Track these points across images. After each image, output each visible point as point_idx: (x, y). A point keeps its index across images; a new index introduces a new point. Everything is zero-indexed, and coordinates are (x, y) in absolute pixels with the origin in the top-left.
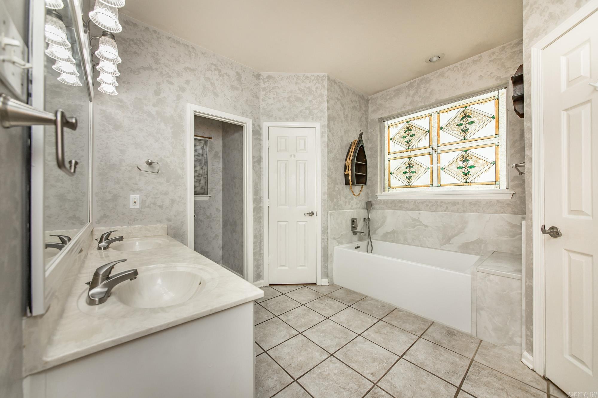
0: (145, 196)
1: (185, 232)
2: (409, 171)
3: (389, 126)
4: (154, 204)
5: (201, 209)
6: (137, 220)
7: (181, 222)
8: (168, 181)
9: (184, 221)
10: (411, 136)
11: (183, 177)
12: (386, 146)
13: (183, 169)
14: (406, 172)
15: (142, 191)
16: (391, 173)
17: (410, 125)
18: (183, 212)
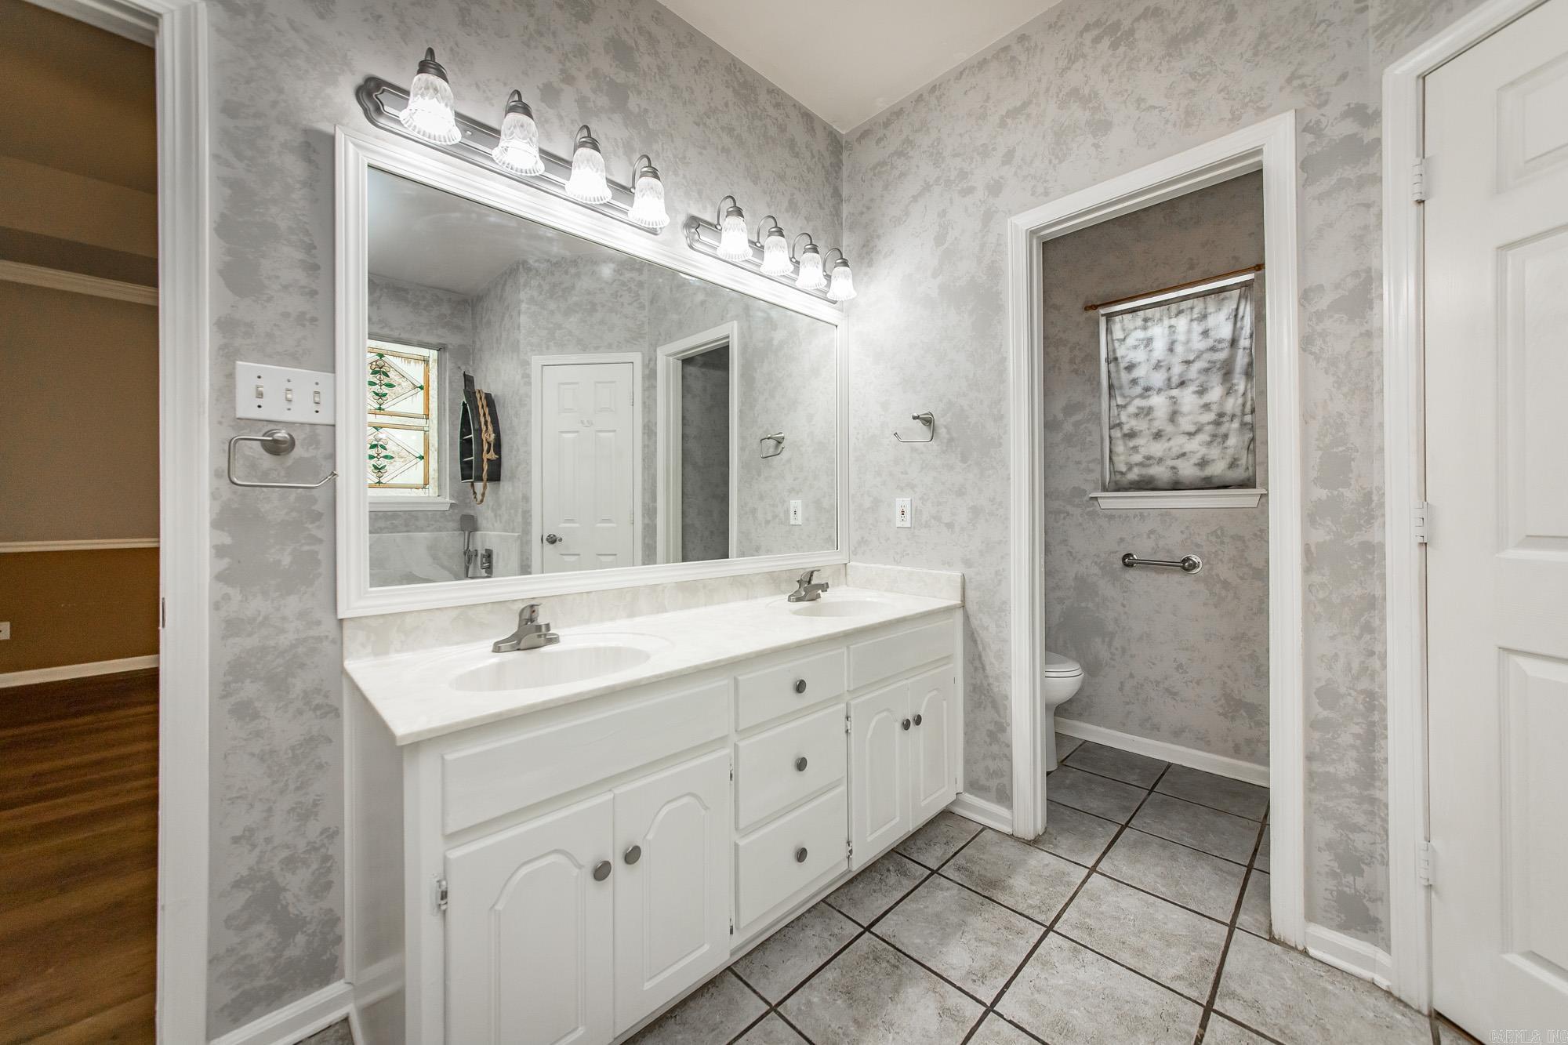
0: (920, 499)
1: (1004, 603)
2: (378, 455)
3: (426, 361)
4: (937, 518)
5: (1227, 540)
6: (908, 554)
7: (997, 573)
8: (964, 459)
9: (1004, 570)
10: (386, 385)
11: (1001, 441)
12: (433, 398)
13: (1000, 418)
14: (386, 457)
15: (915, 489)
16: (423, 458)
17: (384, 362)
18: (1000, 543)
